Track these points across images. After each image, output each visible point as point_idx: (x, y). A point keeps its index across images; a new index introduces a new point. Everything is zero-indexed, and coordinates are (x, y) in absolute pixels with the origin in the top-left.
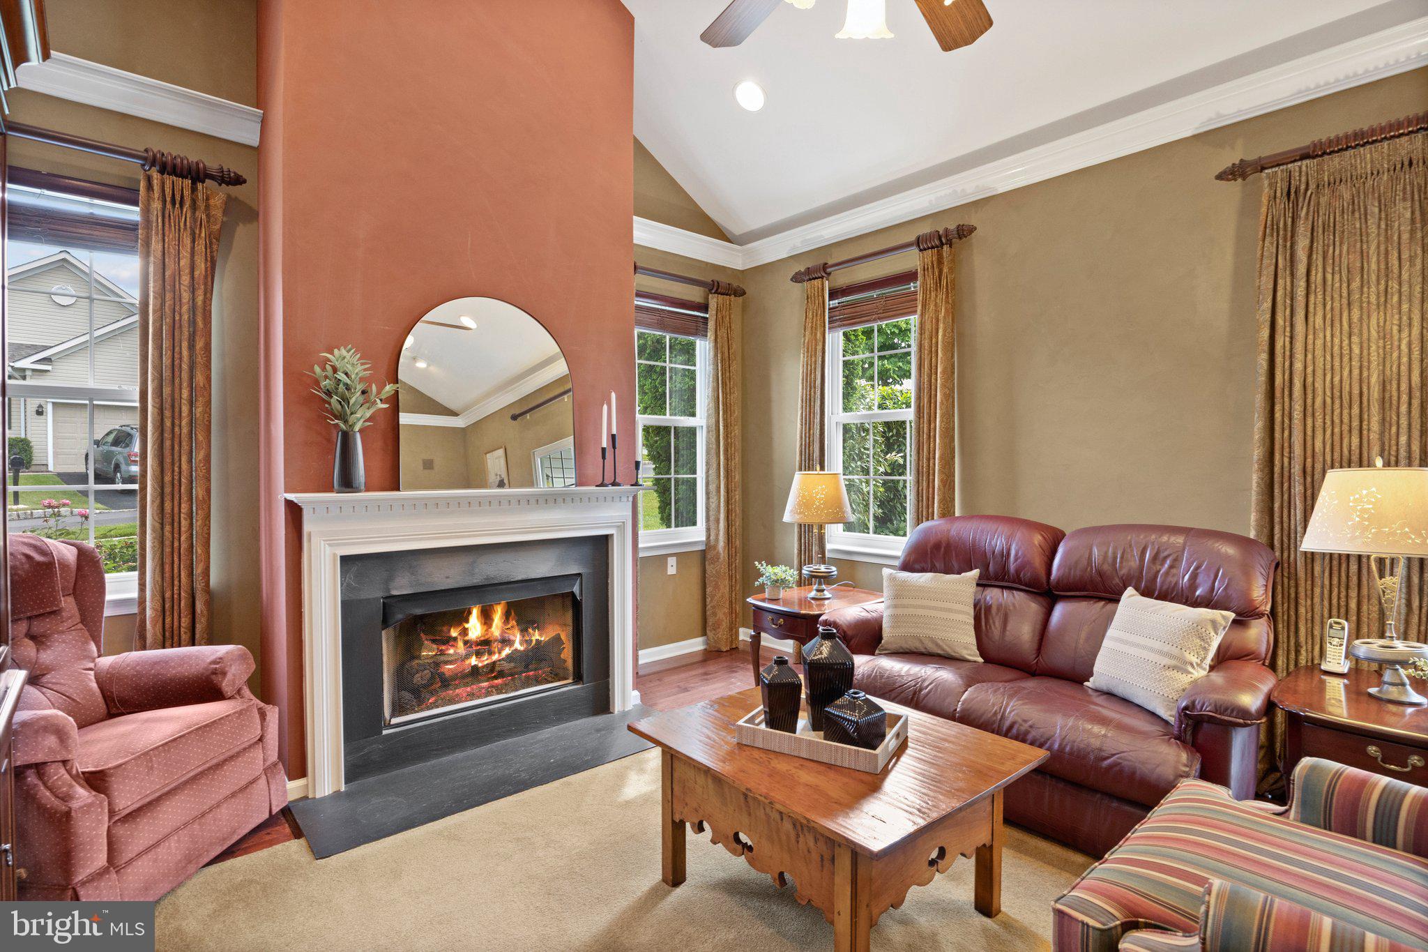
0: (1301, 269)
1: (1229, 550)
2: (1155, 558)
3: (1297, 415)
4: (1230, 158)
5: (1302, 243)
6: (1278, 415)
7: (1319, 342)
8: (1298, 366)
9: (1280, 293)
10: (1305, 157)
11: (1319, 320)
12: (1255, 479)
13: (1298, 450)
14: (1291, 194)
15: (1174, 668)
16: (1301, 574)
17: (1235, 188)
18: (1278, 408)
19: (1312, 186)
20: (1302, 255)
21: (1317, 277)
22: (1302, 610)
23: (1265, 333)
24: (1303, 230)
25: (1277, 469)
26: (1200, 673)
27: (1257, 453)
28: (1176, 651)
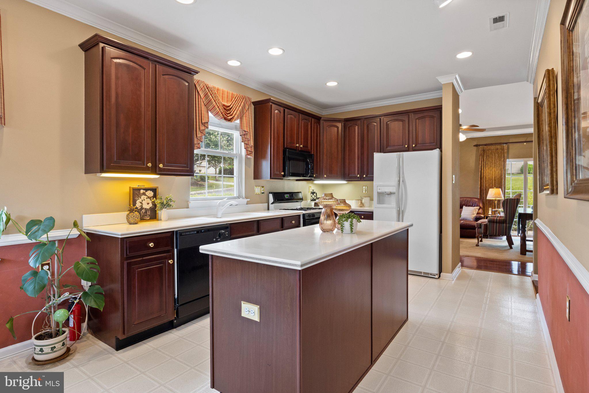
0: (485, 162)
1: (476, 200)
2: (467, 202)
3: (484, 181)
4: (475, 143)
5: (485, 158)
6: (482, 181)
7: (487, 172)
8: (485, 175)
9: (482, 164)
10: (485, 145)
11: (487, 168)
12: (479, 190)
13: (485, 186)
14: (484, 151)
15: (473, 214)
16: (485, 203)
17: (475, 148)
18: (482, 180)
19: (486, 150)
20: (485, 159)
21: (487, 163)
22: (485, 208)
23: (480, 170)
24: (485, 156)
25: (482, 189)
26: (475, 215)
27: (479, 186)
28: (473, 212)
